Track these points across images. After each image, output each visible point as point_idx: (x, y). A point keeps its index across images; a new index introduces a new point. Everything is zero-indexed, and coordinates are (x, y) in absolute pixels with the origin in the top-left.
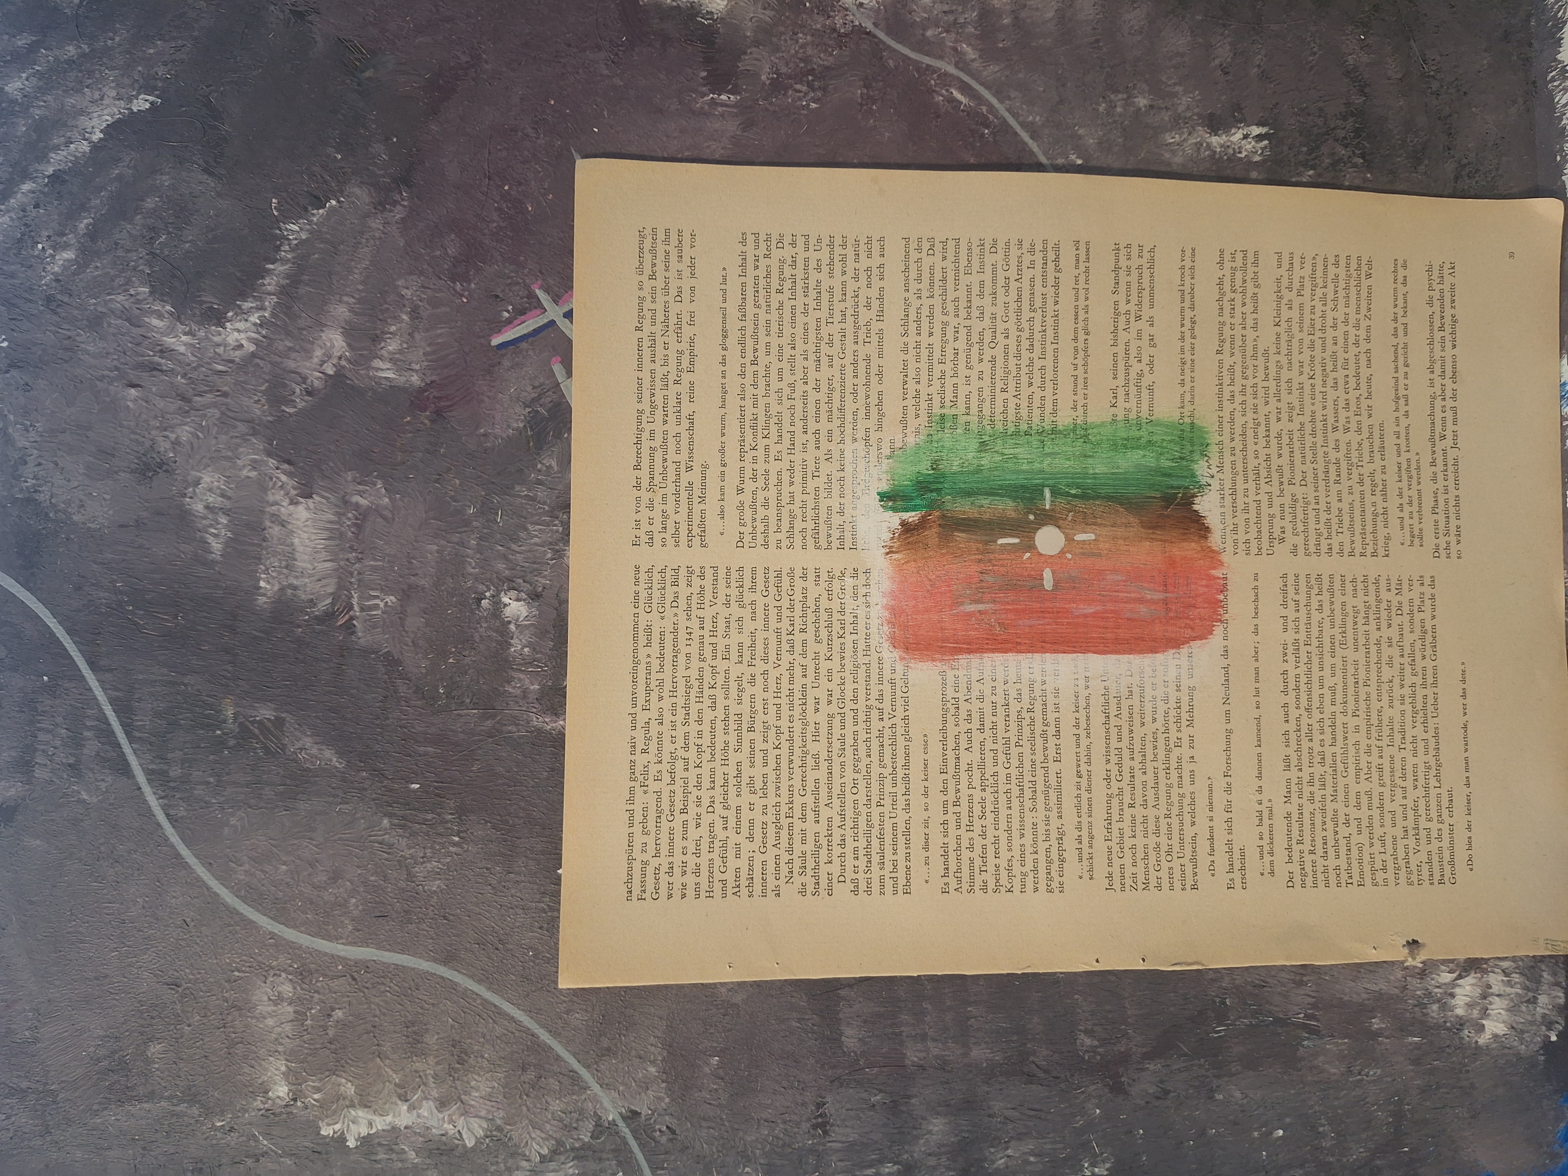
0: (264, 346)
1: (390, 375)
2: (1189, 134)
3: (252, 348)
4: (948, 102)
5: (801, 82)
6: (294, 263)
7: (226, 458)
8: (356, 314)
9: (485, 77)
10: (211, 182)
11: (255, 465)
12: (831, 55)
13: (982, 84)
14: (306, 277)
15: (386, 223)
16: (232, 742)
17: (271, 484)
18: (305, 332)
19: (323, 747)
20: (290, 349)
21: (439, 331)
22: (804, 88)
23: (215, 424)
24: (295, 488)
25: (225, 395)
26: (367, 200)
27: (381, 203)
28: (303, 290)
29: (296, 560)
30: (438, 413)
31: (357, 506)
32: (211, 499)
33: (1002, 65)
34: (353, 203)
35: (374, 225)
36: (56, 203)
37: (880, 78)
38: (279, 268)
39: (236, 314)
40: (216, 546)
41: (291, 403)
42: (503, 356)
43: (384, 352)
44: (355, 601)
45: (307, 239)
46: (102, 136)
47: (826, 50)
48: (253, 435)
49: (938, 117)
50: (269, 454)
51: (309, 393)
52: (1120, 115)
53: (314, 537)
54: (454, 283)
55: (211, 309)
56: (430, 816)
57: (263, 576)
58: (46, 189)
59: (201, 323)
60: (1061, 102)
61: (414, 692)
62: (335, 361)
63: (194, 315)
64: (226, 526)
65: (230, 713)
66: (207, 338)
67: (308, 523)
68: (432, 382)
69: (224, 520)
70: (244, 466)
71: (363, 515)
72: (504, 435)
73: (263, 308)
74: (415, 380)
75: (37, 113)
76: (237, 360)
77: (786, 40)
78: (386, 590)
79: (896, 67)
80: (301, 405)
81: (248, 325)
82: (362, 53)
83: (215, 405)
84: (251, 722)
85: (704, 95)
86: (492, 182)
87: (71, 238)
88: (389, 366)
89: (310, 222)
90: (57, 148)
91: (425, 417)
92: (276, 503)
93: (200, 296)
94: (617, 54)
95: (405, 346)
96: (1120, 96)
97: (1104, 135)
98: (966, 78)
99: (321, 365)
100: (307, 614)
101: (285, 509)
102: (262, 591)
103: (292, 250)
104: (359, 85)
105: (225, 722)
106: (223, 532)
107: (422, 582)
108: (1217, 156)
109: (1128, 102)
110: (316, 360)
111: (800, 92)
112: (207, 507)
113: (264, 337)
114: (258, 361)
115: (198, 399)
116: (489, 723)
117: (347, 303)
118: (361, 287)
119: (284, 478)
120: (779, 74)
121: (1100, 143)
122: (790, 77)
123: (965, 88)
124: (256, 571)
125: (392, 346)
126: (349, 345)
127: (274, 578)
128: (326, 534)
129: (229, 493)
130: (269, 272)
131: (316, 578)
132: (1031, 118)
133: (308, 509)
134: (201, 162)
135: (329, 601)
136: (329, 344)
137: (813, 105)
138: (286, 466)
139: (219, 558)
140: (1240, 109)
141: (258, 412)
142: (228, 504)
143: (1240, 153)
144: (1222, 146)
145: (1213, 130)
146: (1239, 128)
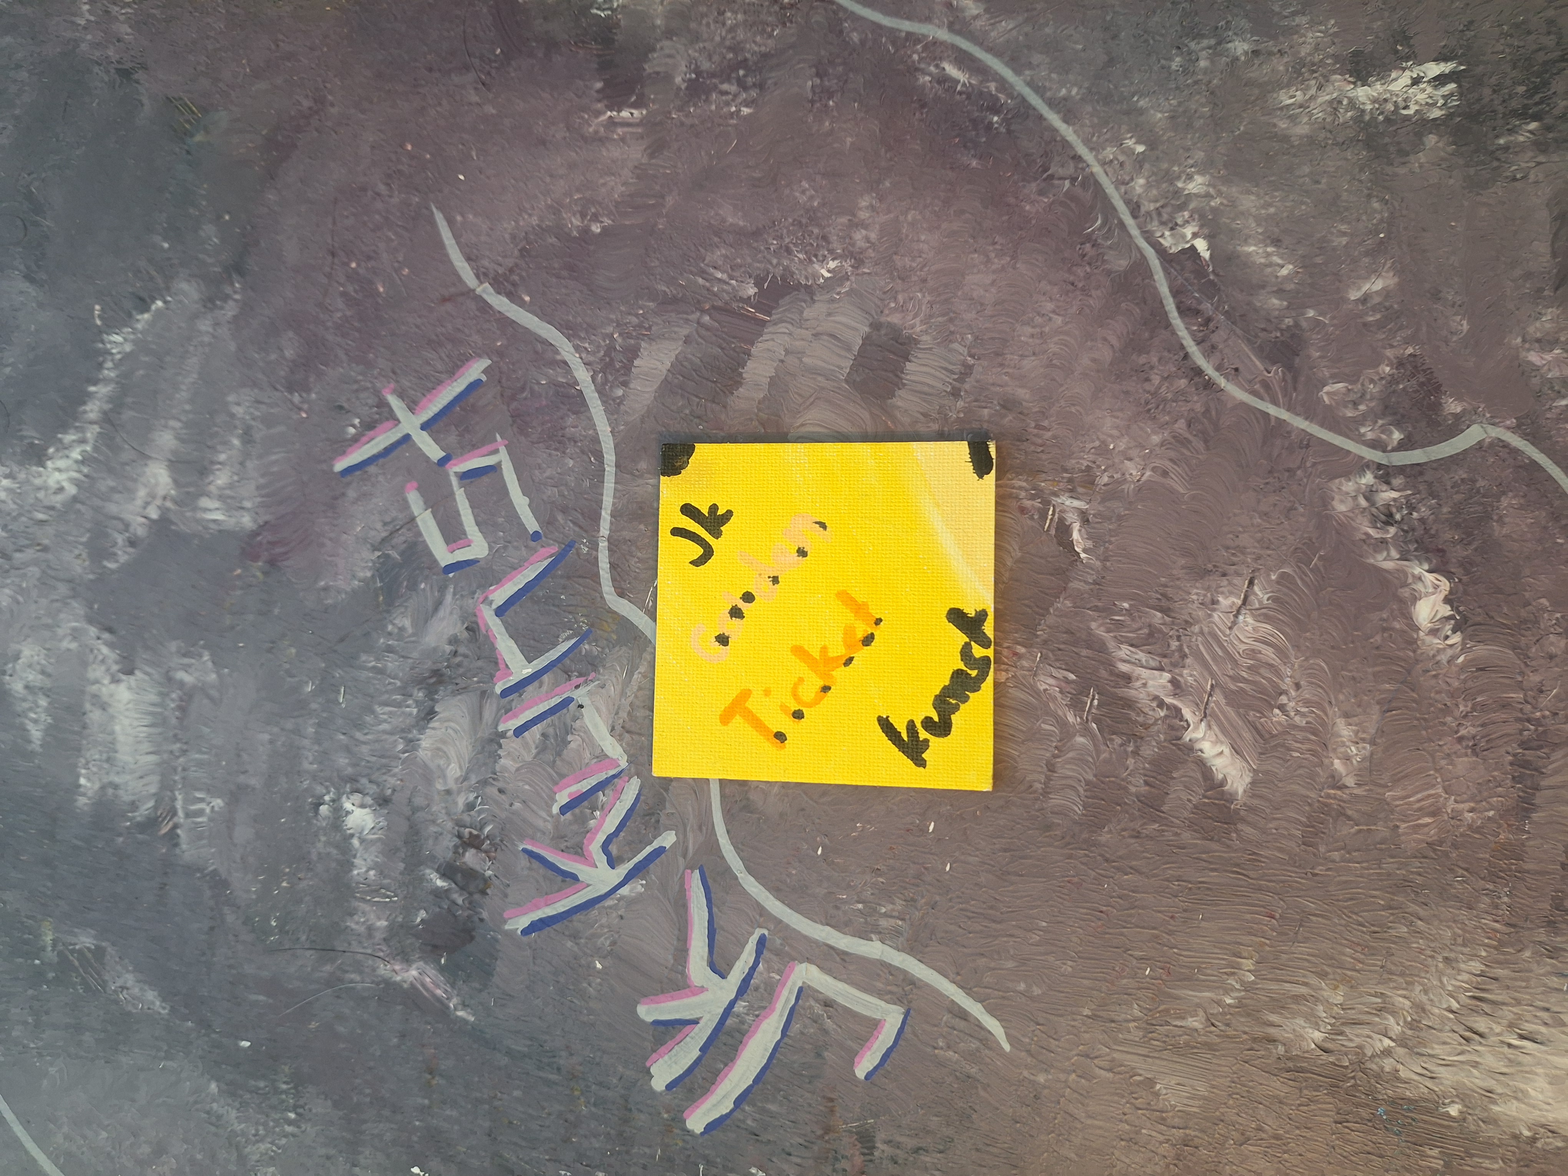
0: (86, 485)
1: (218, 516)
2: (1320, 88)
3: (71, 490)
4: (939, 82)
5: (728, 80)
6: (117, 383)
7: (48, 627)
8: (182, 441)
9: (329, 124)
10: (32, 290)
11: (75, 634)
12: (770, 36)
13: (989, 50)
14: (129, 400)
15: (217, 324)
16: (51, 975)
17: (91, 657)
18: (128, 468)
19: (146, 987)
20: (113, 490)
21: (274, 458)
22: (733, 88)
23: (35, 586)
24: (116, 663)
25: (45, 549)
26: (196, 296)
27: (211, 300)
28: (127, 415)
29: (116, 752)
30: (272, 563)
31: (181, 684)
32: (32, 677)
33: (1020, 19)
34: (180, 302)
35: (203, 328)
37: (838, 61)
38: (101, 390)
39: (57, 450)
40: (36, 734)
41: (113, 556)
42: (349, 484)
43: (212, 488)
44: (179, 804)
45: (132, 352)
47: (764, 30)
48: (73, 597)
49: (923, 106)
50: (90, 621)
51: (132, 543)
52: (1205, 71)
53: (136, 723)
54: (291, 393)
55: (32, 445)
56: (262, 1084)
57: (83, 771)
59: (21, 464)
60: (1111, 61)
61: (244, 923)
62: (158, 502)
63: (14, 454)
64: (47, 710)
65: (48, 938)
66: (28, 481)
67: (130, 706)
68: (266, 523)
69: (43, 702)
70: (64, 636)
71: (188, 695)
72: (348, 589)
73: (83, 441)
74: (247, 521)
76: (58, 506)
77: (708, 24)
78: (212, 791)
79: (863, 42)
80: (123, 558)
81: (69, 462)
82: (193, 112)
83: (35, 562)
84: (69, 950)
85: (598, 113)
86: (336, 261)
88: (216, 504)
89: (135, 331)
91: (257, 568)
92: (97, 682)
93: (20, 430)
94: (489, 73)
95: (236, 478)
96: (1205, 42)
97: (1180, 104)
98: (965, 44)
99: (145, 508)
100: (130, 819)
101: (106, 689)
102: (82, 790)
103: (116, 366)
104: (188, 152)
105: (43, 949)
106: (43, 716)
107: (253, 782)
108: (1367, 118)
109: (1216, 51)
110: (139, 502)
111: (727, 93)
112: (27, 687)
113: (86, 476)
114: (78, 506)
115: (17, 555)
116: (328, 968)
117: (173, 429)
118: (187, 407)
119: (105, 650)
120: (699, 73)
121: (1172, 118)
122: (713, 75)
123: (963, 60)
124: (76, 766)
125: (221, 479)
126: (176, 482)
127: (95, 774)
128: (148, 720)
129: (50, 670)
130: (90, 395)
131: (137, 774)
132: (1064, 91)
133: (130, 688)
134: (22, 267)
135: (151, 804)
136: (153, 481)
137: (746, 111)
138: (106, 636)
139: (39, 749)
140: (1405, 39)
141: (79, 570)
142: (48, 683)
143: (1406, 107)
144: (1374, 101)
145: (1359, 78)
146: (1404, 69)
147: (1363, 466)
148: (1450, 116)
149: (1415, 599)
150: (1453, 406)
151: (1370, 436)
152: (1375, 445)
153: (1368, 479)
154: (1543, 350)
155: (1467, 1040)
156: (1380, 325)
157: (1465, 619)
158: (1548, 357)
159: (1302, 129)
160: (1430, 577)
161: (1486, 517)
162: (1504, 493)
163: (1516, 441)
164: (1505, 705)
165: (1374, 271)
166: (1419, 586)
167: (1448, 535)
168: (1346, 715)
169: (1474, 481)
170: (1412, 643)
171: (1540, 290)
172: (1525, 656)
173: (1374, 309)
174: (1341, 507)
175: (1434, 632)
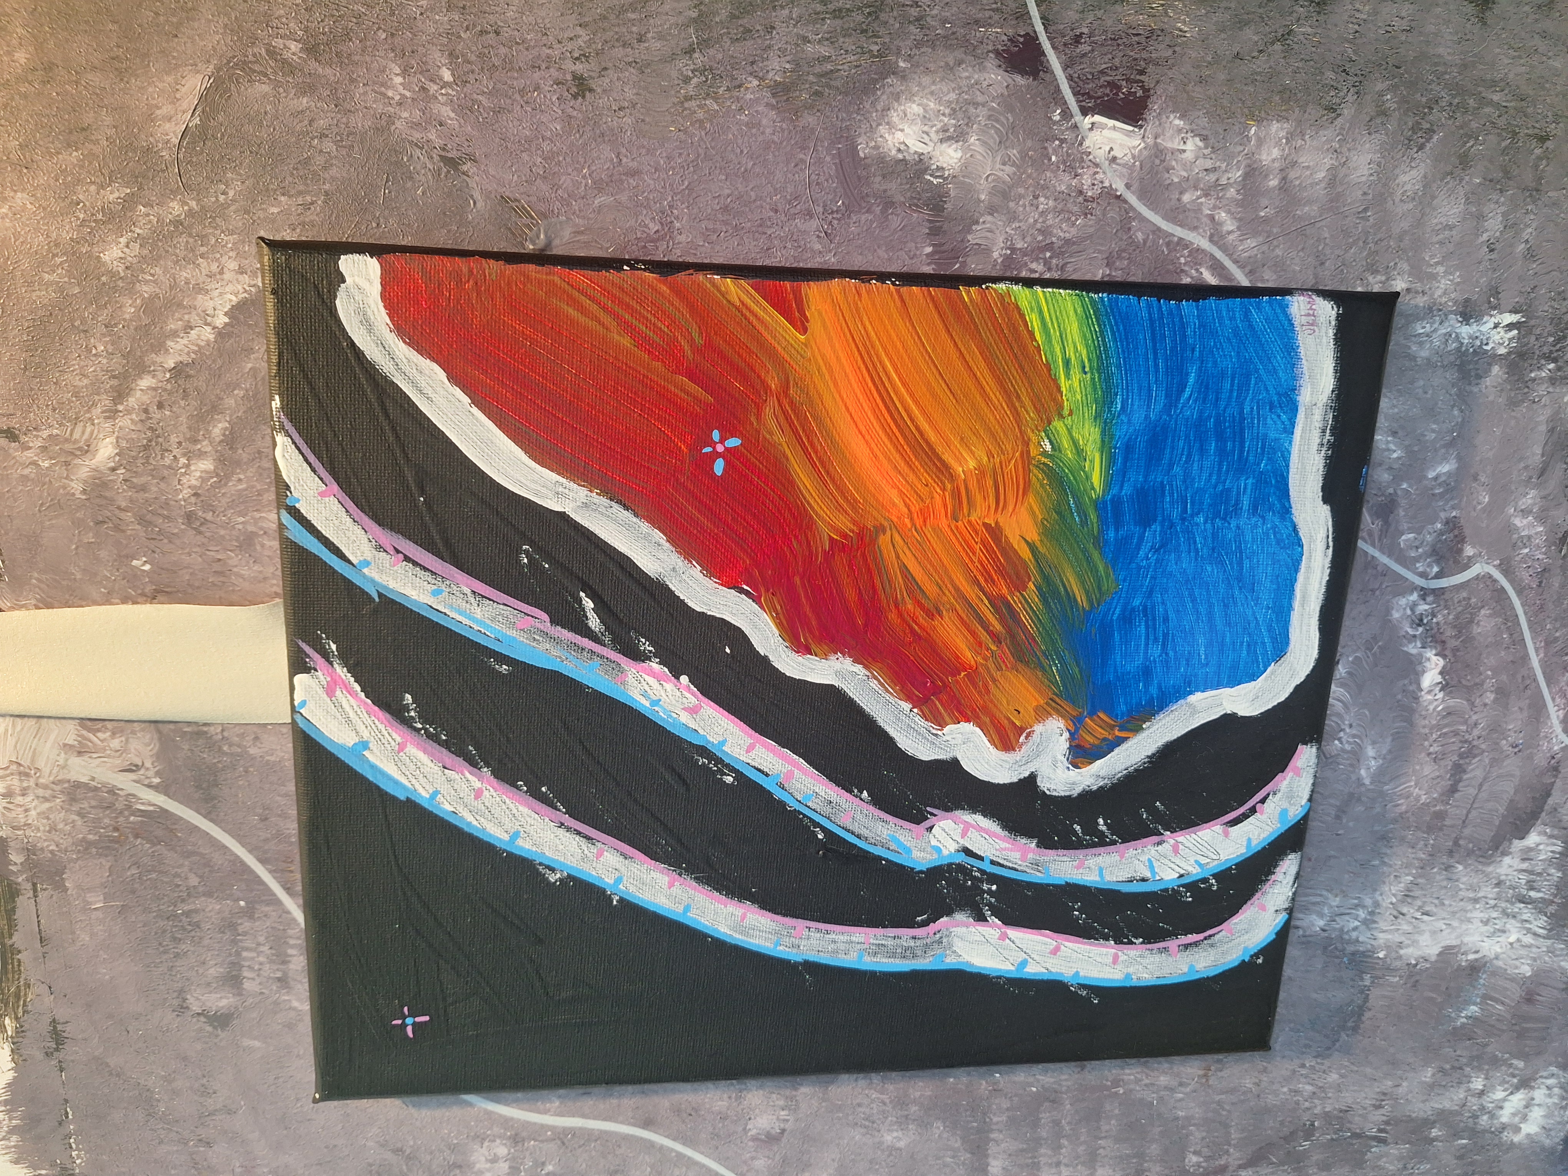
2: (1441, 323)
5: (1037, 259)
12: (1074, 225)
13: (1234, 263)
22: (1039, 266)
33: (1261, 239)
36: (182, 403)
37: (1124, 255)
46: (227, 320)
47: (1069, 219)
58: (169, 387)
75: (146, 290)
77: (1024, 206)
79: (1145, 240)
82: (531, 214)
87: (205, 446)
90: (174, 334)
94: (830, 223)
96: (1378, 278)
98: (1217, 255)
108: (1464, 349)
111: (1033, 270)
140: (1496, 294)
143: (1487, 344)
144: (1470, 337)
145: (1465, 319)
146: (1491, 316)
147: (1414, 588)
148: (1509, 353)
149: (1424, 672)
150: (1469, 551)
151: (1421, 569)
152: (1423, 575)
153: (1414, 597)
154: (1523, 517)
155: (1396, 917)
156: (1442, 495)
157: (1447, 684)
158: (1525, 522)
159: (1425, 353)
160: (1434, 659)
161: (1471, 621)
162: (1483, 607)
163: (1497, 575)
164: (1456, 733)
165: (1445, 459)
166: (1427, 664)
167: (1449, 632)
168: (1374, 743)
169: (1469, 599)
170: (1417, 699)
171: (1531, 478)
172: (1472, 705)
173: (1440, 485)
174: (1396, 615)
175: (1429, 692)
